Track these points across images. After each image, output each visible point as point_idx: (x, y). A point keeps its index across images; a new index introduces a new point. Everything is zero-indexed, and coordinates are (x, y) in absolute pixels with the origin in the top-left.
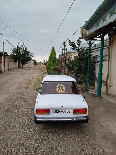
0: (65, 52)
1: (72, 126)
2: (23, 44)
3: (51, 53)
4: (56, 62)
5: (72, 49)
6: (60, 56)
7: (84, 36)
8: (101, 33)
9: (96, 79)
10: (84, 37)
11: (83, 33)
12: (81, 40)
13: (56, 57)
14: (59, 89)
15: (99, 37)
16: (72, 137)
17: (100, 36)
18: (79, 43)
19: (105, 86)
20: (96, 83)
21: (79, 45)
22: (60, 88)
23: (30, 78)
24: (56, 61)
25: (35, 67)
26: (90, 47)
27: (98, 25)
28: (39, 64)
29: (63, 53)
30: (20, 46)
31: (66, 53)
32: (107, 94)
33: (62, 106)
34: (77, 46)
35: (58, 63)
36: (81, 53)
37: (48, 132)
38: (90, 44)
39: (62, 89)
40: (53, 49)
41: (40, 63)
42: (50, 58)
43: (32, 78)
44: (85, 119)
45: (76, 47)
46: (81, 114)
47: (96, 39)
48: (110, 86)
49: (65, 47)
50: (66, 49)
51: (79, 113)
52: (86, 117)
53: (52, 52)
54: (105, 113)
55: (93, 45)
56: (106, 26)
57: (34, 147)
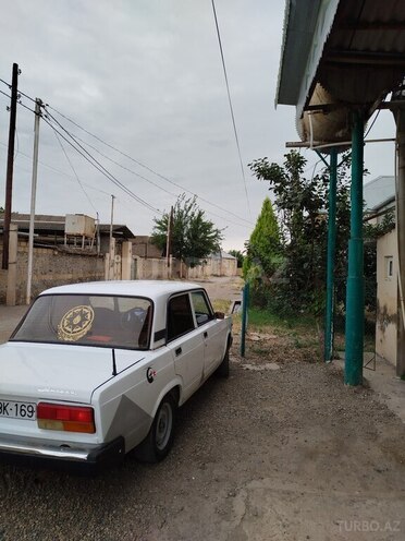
2: (191, 202)
3: (260, 220)
14: (70, 324)
22: (77, 320)
25: (238, 275)
30: (182, 208)
39: (80, 324)
40: (266, 205)
51: (60, 424)
53: (263, 217)
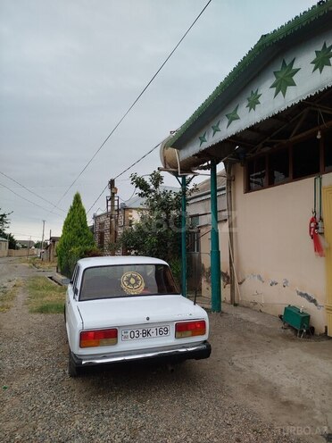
0: (113, 206)
1: (172, 370)
3: (72, 209)
4: (86, 235)
5: (140, 195)
6: (95, 218)
7: (169, 165)
8: (208, 157)
9: (203, 268)
10: (167, 166)
11: (165, 157)
12: (162, 173)
13: (86, 222)
14: (129, 284)
15: (205, 168)
16: (175, 400)
17: (206, 164)
18: (157, 179)
19: (229, 285)
20: (203, 280)
21: (156, 185)
22: (132, 281)
23: (5, 285)
24: (86, 231)
25: (9, 256)
26: (184, 190)
27: (203, 140)
28: (23, 247)
29: (109, 208)
31: (116, 208)
32: (236, 305)
33: (148, 319)
34: (152, 187)
35: (92, 238)
36: (164, 204)
37: (111, 398)
38: (184, 184)
39: (136, 283)
40: (77, 199)
41: (27, 245)
42: (67, 223)
43: (13, 283)
44: (204, 346)
45: (150, 191)
46: (193, 335)
47: (198, 171)
48: (240, 283)
49: (113, 194)
50: (116, 198)
51: (189, 333)
52: (205, 342)
53: (74, 207)
54: (239, 343)
55: (190, 186)
56: (221, 143)
57: (82, 437)
